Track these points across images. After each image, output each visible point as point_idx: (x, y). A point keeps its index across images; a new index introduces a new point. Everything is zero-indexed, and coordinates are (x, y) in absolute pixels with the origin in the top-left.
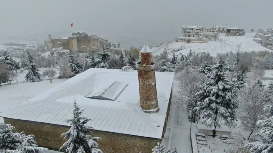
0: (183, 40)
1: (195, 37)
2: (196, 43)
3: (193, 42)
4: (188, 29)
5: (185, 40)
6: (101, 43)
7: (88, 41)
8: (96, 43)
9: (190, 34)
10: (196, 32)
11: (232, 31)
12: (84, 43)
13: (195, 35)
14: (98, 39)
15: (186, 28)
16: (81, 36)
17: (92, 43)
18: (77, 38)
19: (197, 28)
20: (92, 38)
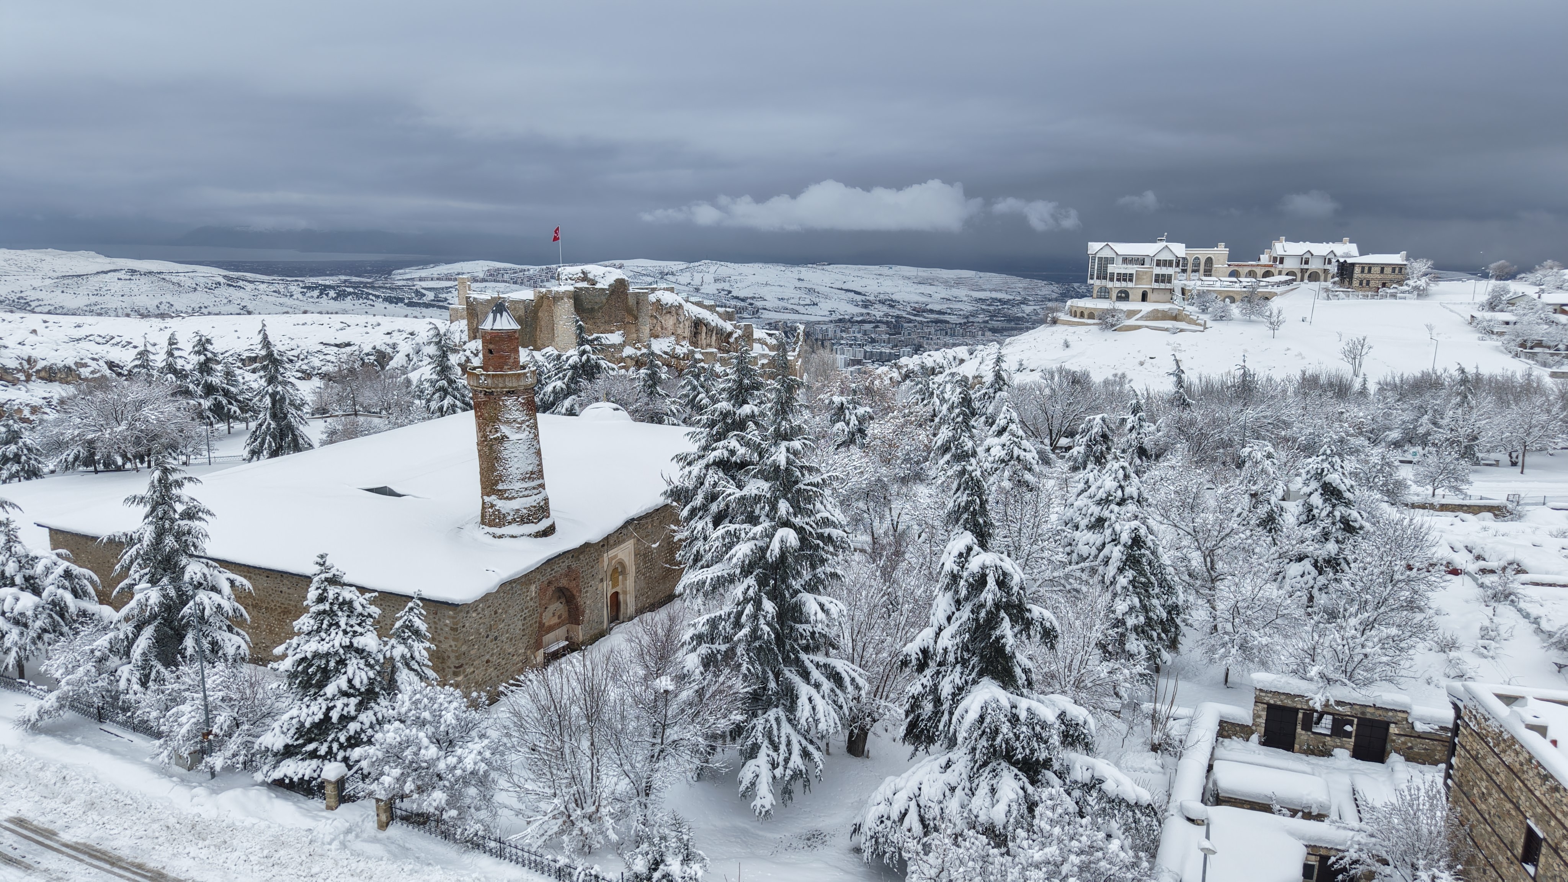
0: (1082, 315)
1: (1153, 302)
4: (1119, 261)
5: (1091, 315)
6: (698, 324)
7: (629, 311)
8: (669, 322)
9: (1124, 284)
10: (1159, 278)
11: (1363, 272)
12: (608, 322)
13: (1153, 289)
14: (680, 306)
15: (1107, 253)
16: (598, 286)
17: (648, 320)
18: (577, 297)
19: (1165, 256)
20: (652, 298)
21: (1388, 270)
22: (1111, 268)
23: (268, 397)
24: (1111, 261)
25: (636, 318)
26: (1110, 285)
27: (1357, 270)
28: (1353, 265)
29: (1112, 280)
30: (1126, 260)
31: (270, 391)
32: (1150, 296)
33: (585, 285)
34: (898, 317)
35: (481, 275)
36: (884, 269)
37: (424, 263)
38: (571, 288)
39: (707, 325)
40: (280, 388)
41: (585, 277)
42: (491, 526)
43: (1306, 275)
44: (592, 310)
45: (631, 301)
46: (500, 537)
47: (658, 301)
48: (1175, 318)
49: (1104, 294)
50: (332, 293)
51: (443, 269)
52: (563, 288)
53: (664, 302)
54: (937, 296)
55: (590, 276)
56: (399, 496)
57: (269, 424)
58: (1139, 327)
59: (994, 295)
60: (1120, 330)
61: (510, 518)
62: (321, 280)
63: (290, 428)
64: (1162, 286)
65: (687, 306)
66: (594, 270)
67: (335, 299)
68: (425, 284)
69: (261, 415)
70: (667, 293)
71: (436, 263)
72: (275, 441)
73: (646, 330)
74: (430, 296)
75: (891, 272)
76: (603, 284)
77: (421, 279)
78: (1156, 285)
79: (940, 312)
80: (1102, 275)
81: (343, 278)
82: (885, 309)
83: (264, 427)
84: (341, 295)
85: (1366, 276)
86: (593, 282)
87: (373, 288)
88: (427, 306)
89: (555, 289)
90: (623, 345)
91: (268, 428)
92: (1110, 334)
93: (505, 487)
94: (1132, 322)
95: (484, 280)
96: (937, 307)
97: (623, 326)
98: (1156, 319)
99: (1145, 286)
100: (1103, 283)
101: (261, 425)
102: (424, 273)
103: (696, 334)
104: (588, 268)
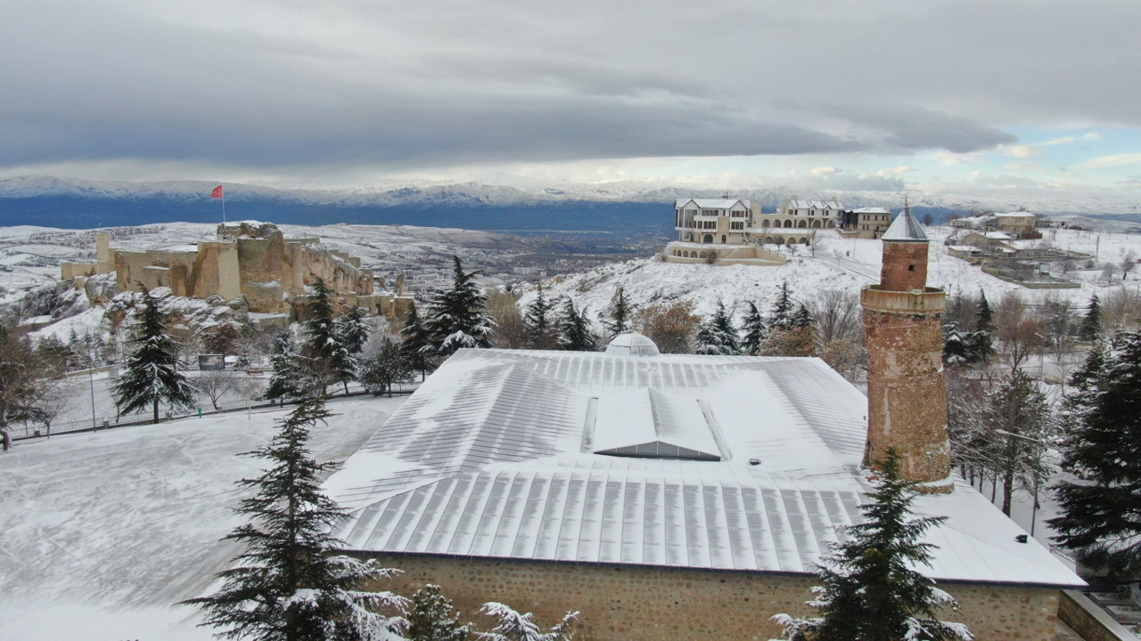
0: (686, 254)
1: (732, 244)
2: (738, 265)
3: (730, 264)
4: (700, 212)
5: (694, 254)
6: (337, 270)
7: (285, 259)
8: (317, 268)
9: (710, 231)
11: (864, 219)
12: (269, 270)
13: (730, 234)
14: (326, 255)
15: (692, 207)
17: (302, 267)
18: (240, 249)
19: (738, 208)
20: (303, 248)
21: (880, 218)
25: (291, 266)
26: (697, 230)
27: (860, 218)
28: (857, 214)
29: (700, 227)
30: (707, 212)
32: (728, 239)
39: (344, 271)
41: (244, 231)
43: (827, 223)
45: (287, 251)
47: (308, 251)
48: (753, 255)
49: (691, 238)
53: (312, 251)
58: (734, 264)
64: (737, 231)
70: (314, 244)
73: (300, 276)
78: (732, 231)
80: (691, 224)
85: (867, 222)
97: (282, 273)
98: (742, 255)
99: (724, 232)
100: (690, 230)
103: (335, 279)
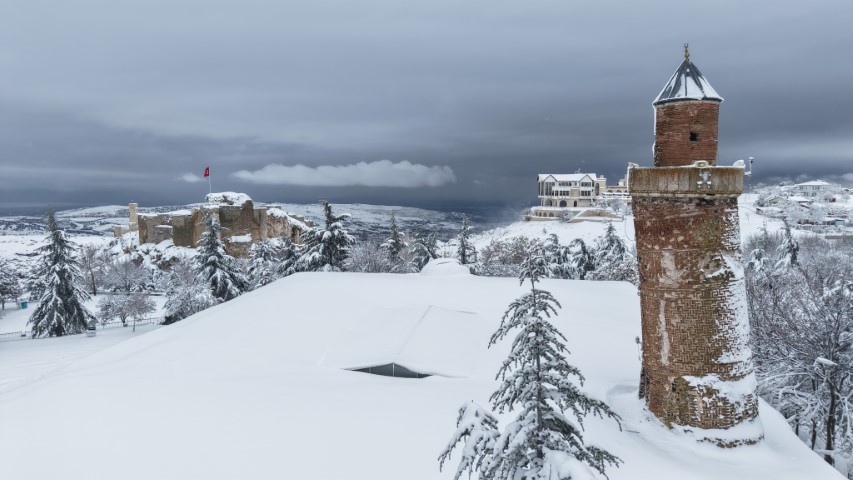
0: (545, 215)
1: (581, 207)
2: (585, 222)
3: (579, 221)
4: (557, 184)
5: (551, 215)
6: (295, 229)
7: (254, 221)
8: (279, 228)
9: (564, 197)
10: (584, 193)
12: (242, 228)
13: (580, 199)
14: (286, 218)
15: (551, 180)
16: (235, 205)
17: (266, 227)
18: (221, 212)
19: (587, 180)
20: (268, 213)
22: (554, 189)
23: (55, 274)
24: (553, 184)
25: (259, 225)
26: (555, 197)
30: (563, 184)
31: (58, 269)
32: (578, 203)
33: (225, 204)
34: (364, 231)
35: (114, 214)
36: (354, 206)
37: (76, 208)
38: (217, 207)
39: (300, 230)
40: (67, 266)
41: (225, 200)
42: (705, 426)
44: (231, 220)
45: (256, 215)
46: (732, 445)
47: (272, 214)
48: (599, 215)
49: (550, 203)
50: (14, 226)
51: (89, 211)
52: (212, 207)
53: (275, 215)
54: (384, 220)
55: (229, 199)
56: (421, 376)
57: (56, 300)
58: (582, 221)
59: (413, 219)
60: (571, 222)
61: (740, 410)
62: (6, 219)
63: (75, 303)
64: (586, 197)
65: (289, 218)
66: (231, 195)
67: (16, 230)
68: (76, 220)
69: (47, 292)
70: (277, 210)
71: (84, 207)
72: (62, 315)
73: (266, 232)
74: (81, 226)
75: (358, 207)
76: (238, 204)
77: (74, 217)
78: (582, 197)
79: (386, 228)
80: (550, 193)
81: (21, 217)
82: (357, 227)
83: (50, 304)
84: (20, 227)
86: (231, 203)
87: (43, 223)
88: (79, 232)
89: (207, 207)
90: (251, 243)
91: (55, 304)
92: (565, 225)
93: (732, 359)
94: (576, 217)
95: (115, 217)
96: (385, 226)
97: (251, 231)
98: (589, 215)
99: (576, 198)
100: (549, 197)
101: (47, 302)
102: (76, 213)
103: (293, 235)
104: (227, 194)
